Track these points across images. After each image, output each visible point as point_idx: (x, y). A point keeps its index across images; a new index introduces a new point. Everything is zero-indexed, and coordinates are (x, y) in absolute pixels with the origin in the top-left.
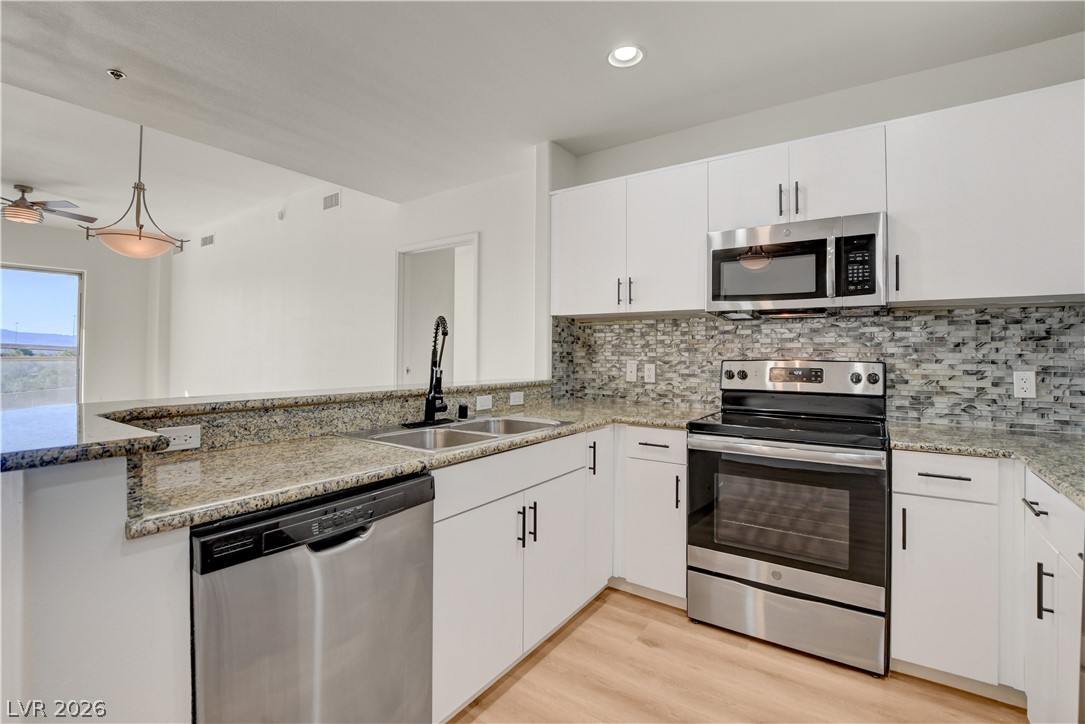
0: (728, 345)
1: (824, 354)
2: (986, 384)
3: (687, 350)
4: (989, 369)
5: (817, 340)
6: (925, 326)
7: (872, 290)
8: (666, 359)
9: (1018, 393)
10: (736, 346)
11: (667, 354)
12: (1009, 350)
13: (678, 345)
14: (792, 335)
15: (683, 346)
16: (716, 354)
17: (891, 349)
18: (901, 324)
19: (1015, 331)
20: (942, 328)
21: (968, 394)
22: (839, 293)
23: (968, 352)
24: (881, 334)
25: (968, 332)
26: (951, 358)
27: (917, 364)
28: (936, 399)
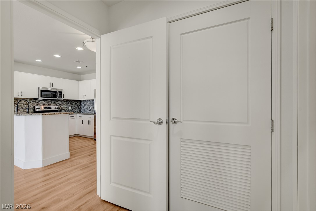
0: (34, 104)
1: (49, 105)
2: (67, 108)
3: (25, 105)
4: (67, 107)
5: (49, 103)
6: (61, 102)
7: (62, 98)
8: (20, 106)
9: (70, 109)
10: (36, 104)
11: (21, 105)
12: (69, 105)
13: (23, 104)
14: (45, 102)
15: (24, 104)
16: (32, 105)
17: (58, 104)
18: (59, 101)
19: (69, 103)
20: (63, 102)
21: (65, 110)
22: (59, 98)
23: (65, 105)
24: (57, 103)
25: (65, 103)
26: (64, 105)
27: (61, 106)
28: (62, 110)
